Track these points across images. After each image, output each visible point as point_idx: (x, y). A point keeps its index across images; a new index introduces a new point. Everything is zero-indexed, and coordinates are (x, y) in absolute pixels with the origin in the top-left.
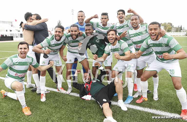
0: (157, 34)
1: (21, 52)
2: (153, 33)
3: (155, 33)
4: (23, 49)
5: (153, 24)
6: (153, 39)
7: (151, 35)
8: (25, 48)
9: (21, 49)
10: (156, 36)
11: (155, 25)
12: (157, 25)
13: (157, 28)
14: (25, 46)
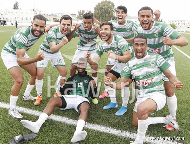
0: (150, 22)
1: (63, 28)
2: (145, 21)
3: (147, 21)
4: (66, 25)
5: (145, 10)
6: (145, 28)
7: (143, 23)
8: (68, 25)
9: (64, 24)
10: (148, 25)
11: (147, 10)
12: (150, 10)
13: (150, 15)
14: (69, 22)
